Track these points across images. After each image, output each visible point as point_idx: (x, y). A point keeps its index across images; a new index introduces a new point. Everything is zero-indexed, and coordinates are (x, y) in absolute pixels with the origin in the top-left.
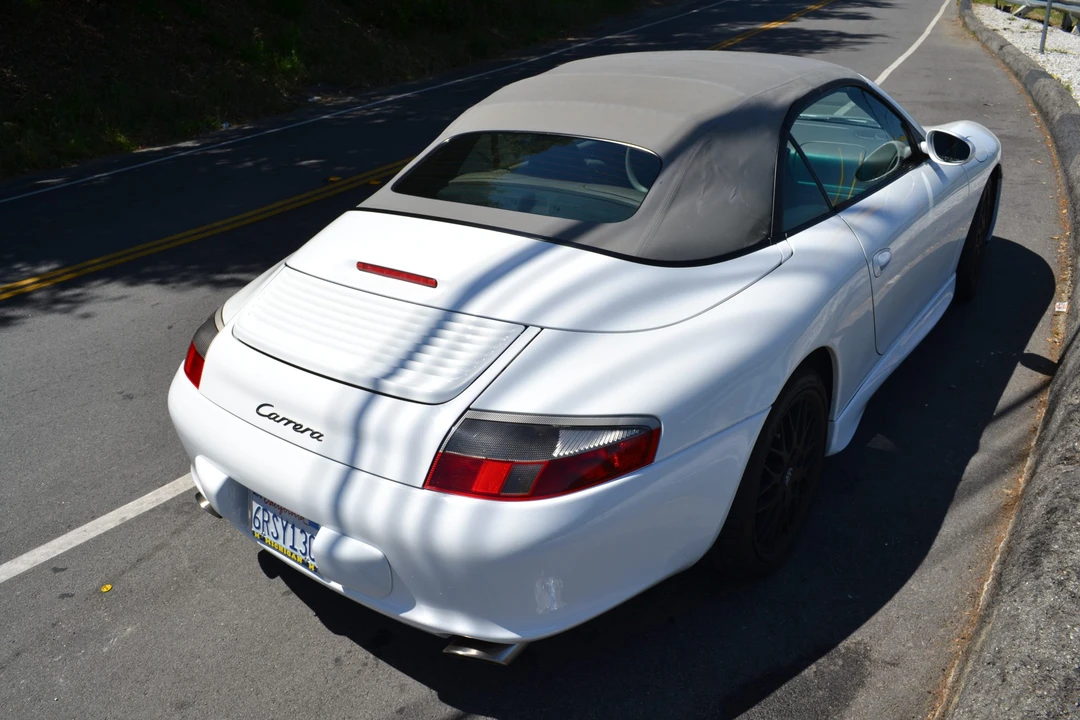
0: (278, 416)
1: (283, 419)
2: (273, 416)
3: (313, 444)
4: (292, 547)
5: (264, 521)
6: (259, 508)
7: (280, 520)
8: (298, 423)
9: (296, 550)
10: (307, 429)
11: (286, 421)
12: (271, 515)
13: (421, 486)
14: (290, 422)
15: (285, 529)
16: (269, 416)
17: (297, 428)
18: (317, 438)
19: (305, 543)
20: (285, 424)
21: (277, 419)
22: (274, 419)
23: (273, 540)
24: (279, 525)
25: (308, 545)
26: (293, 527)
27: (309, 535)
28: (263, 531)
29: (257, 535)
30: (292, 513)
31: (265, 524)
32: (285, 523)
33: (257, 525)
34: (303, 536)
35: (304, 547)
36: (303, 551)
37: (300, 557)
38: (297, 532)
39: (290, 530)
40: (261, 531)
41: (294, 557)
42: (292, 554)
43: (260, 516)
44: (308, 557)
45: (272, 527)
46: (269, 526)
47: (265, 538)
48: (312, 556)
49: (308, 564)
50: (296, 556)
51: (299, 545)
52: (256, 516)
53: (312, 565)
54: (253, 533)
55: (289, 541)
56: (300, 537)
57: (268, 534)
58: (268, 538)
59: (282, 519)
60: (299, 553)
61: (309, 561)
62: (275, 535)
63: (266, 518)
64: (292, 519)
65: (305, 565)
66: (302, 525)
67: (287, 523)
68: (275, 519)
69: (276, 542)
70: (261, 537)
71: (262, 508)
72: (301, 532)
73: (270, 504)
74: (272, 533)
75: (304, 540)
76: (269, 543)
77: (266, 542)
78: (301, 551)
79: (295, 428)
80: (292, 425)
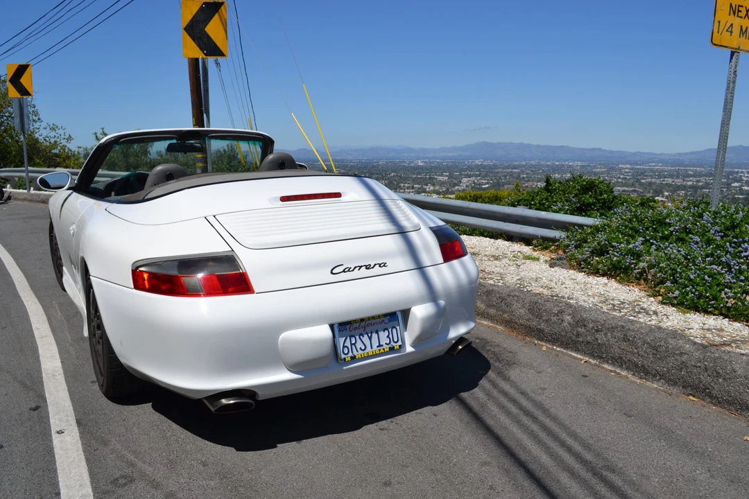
0: (351, 268)
1: (355, 267)
2: (347, 270)
3: (383, 270)
4: (380, 345)
5: (351, 344)
6: (346, 339)
7: (366, 336)
8: (367, 265)
9: (382, 345)
10: (375, 265)
11: (358, 268)
12: (357, 337)
13: (442, 262)
14: (361, 267)
15: (370, 338)
16: (344, 271)
17: (368, 267)
18: (384, 266)
19: (388, 337)
20: (359, 270)
21: (351, 270)
22: (349, 271)
23: (362, 353)
24: (366, 339)
25: (391, 336)
26: (377, 332)
27: (390, 330)
28: (352, 352)
29: (349, 359)
30: (374, 324)
31: (353, 346)
32: (370, 335)
33: (346, 352)
34: (387, 332)
35: (388, 339)
36: (388, 342)
37: (387, 348)
38: (381, 333)
39: (375, 336)
40: (350, 354)
41: (382, 351)
42: (380, 350)
43: (348, 344)
44: (392, 343)
45: (359, 345)
46: (357, 345)
47: (355, 356)
48: (396, 340)
49: (394, 347)
50: (384, 349)
51: (384, 340)
52: (344, 347)
53: (396, 346)
54: (345, 359)
55: (375, 344)
56: (383, 335)
57: (357, 351)
58: (358, 354)
59: (367, 333)
60: (385, 346)
61: (394, 344)
62: (363, 348)
63: (353, 342)
64: (375, 327)
65: (392, 350)
66: (383, 326)
67: (372, 333)
68: (361, 337)
69: (366, 351)
70: (351, 357)
71: (348, 337)
72: (384, 332)
73: (354, 330)
74: (360, 348)
75: (387, 334)
76: (360, 357)
77: (357, 357)
78: (386, 344)
79: (367, 268)
80: (364, 267)
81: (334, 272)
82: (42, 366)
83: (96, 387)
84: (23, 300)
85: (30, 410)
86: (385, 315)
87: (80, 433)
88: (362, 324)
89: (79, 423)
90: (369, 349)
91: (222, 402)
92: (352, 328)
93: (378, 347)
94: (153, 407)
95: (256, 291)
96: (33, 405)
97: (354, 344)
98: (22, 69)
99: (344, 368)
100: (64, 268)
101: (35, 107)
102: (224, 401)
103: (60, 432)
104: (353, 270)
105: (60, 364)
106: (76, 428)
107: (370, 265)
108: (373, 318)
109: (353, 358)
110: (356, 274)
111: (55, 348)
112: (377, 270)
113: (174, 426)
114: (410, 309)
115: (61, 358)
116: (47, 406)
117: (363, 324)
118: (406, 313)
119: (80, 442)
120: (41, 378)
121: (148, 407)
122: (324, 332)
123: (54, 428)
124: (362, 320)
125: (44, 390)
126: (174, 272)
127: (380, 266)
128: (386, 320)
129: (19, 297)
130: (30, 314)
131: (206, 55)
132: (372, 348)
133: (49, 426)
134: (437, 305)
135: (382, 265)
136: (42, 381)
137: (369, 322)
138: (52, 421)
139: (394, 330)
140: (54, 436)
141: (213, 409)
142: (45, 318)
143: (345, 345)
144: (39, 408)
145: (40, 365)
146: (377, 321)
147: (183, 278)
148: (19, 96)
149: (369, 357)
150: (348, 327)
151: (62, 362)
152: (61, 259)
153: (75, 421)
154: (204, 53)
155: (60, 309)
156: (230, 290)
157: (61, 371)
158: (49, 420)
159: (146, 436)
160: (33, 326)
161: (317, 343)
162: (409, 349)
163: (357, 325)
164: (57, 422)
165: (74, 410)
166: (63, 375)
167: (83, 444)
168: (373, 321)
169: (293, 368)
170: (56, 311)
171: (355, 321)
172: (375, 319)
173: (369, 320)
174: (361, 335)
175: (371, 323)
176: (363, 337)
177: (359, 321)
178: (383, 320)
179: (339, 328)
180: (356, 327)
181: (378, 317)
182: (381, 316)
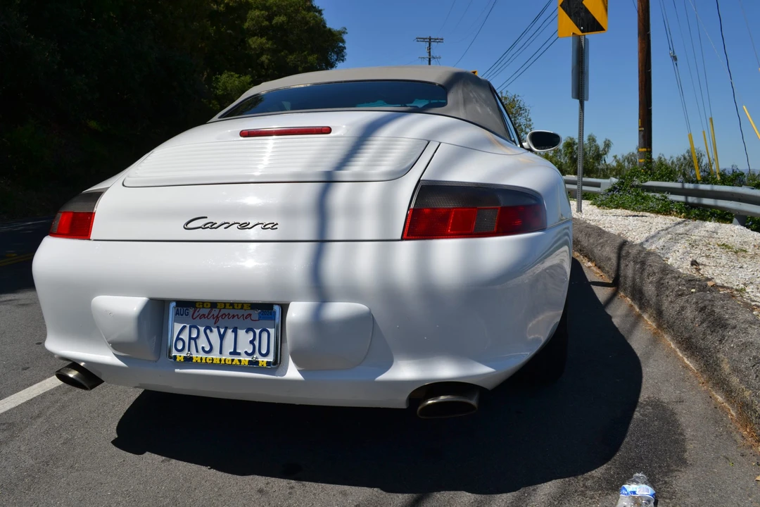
0: (215, 224)
1: (223, 224)
2: (208, 226)
4: (235, 353)
5: (190, 338)
6: (184, 327)
7: (215, 330)
8: (244, 222)
9: (239, 354)
10: (257, 224)
11: (227, 225)
12: (202, 329)
13: (399, 237)
14: (232, 224)
15: (222, 337)
16: (204, 227)
18: (271, 228)
19: (252, 342)
20: (227, 228)
21: (215, 226)
23: (204, 356)
24: (214, 336)
25: (257, 343)
26: (235, 331)
27: (258, 332)
28: (189, 350)
29: (182, 359)
30: (234, 316)
31: (193, 342)
32: (222, 331)
33: (180, 346)
34: (251, 333)
35: (252, 346)
36: (250, 351)
37: (245, 359)
38: (241, 333)
39: (230, 335)
40: (184, 354)
41: (236, 362)
42: (233, 360)
43: (185, 336)
44: (257, 355)
45: (202, 342)
46: (198, 341)
47: (192, 358)
48: (264, 352)
49: (258, 362)
50: (240, 361)
51: (244, 346)
52: (178, 339)
53: (263, 361)
54: (175, 357)
55: (229, 346)
56: (245, 337)
57: (197, 351)
58: (197, 356)
59: (218, 328)
60: (243, 356)
61: (260, 359)
62: (207, 349)
63: (194, 335)
64: (235, 322)
65: (253, 365)
66: (249, 323)
67: (226, 329)
68: (208, 331)
69: (210, 356)
70: (186, 358)
71: (188, 326)
72: (247, 332)
73: (200, 318)
74: (203, 348)
75: (251, 338)
76: (199, 361)
77: (194, 361)
78: (246, 352)
79: (240, 228)
80: (237, 225)
81: (190, 224)
86: (254, 306)
88: (213, 312)
90: (216, 353)
92: (196, 314)
93: (231, 353)
95: (92, 237)
97: (195, 339)
104: (217, 228)
107: (248, 223)
108: (232, 305)
109: (188, 360)
112: (258, 233)
114: (289, 303)
117: (215, 312)
124: (214, 305)
127: (264, 228)
128: (255, 314)
131: (583, 31)
132: (221, 353)
135: (268, 227)
137: (226, 311)
139: (265, 335)
143: (180, 337)
146: (240, 312)
149: (212, 365)
150: (191, 311)
154: (580, 29)
162: (292, 373)
163: (205, 311)
168: (232, 312)
171: (203, 303)
172: (234, 308)
173: (224, 308)
174: (208, 328)
175: (229, 314)
176: (211, 331)
177: (209, 306)
178: (250, 315)
179: (178, 310)
180: (204, 315)
181: (240, 307)
182: (245, 306)
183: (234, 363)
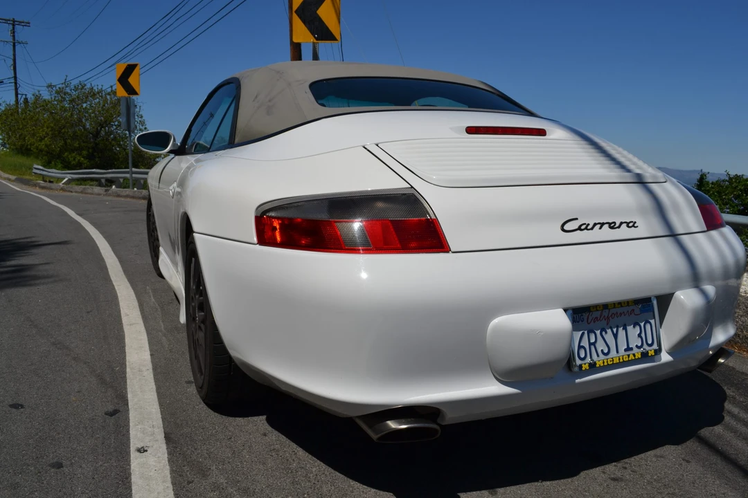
0: (588, 224)
1: (595, 224)
2: (583, 227)
3: (632, 233)
4: (628, 349)
5: (590, 344)
6: (583, 334)
7: (609, 331)
8: (610, 222)
9: (632, 349)
10: (621, 223)
11: (599, 226)
12: (598, 332)
14: (602, 225)
15: (616, 336)
16: (579, 229)
17: (612, 226)
18: (633, 226)
19: (639, 335)
20: (600, 228)
21: (589, 227)
22: (586, 229)
23: (605, 358)
24: (609, 336)
25: (643, 335)
26: (625, 328)
27: (642, 324)
28: (591, 357)
29: (585, 367)
30: (621, 314)
31: (593, 348)
32: (615, 330)
33: (582, 355)
34: (638, 328)
35: (640, 339)
36: (639, 345)
37: (638, 353)
38: (630, 328)
39: (621, 333)
40: (588, 360)
41: (632, 357)
42: (629, 356)
43: (585, 343)
44: (645, 346)
45: (601, 346)
46: (597, 345)
47: (595, 363)
48: (650, 342)
49: (648, 352)
50: (634, 355)
51: (635, 342)
52: (580, 347)
53: (651, 351)
54: (581, 366)
55: (622, 346)
56: (633, 331)
57: (598, 356)
58: (600, 360)
59: (611, 327)
60: (635, 350)
61: (648, 348)
62: (606, 351)
63: (593, 340)
64: (623, 319)
65: (645, 356)
66: (633, 318)
67: (618, 327)
68: (604, 333)
69: (610, 356)
70: (590, 364)
71: (586, 332)
72: (634, 327)
73: (594, 322)
74: (602, 351)
75: (639, 332)
76: (602, 365)
77: (598, 366)
78: (637, 346)
79: (612, 228)
80: (607, 225)
81: (567, 227)
82: (127, 358)
83: (193, 389)
84: (114, 284)
85: (106, 414)
86: (637, 302)
87: (169, 454)
88: (604, 313)
89: (168, 438)
90: (613, 353)
91: (387, 425)
92: (590, 318)
93: (626, 350)
94: (269, 421)
95: (453, 250)
96: (110, 408)
98: (130, 69)
99: (578, 381)
100: (161, 249)
101: (142, 117)
102: (393, 425)
103: (142, 450)
104: (592, 229)
105: (149, 357)
106: (164, 446)
107: (615, 223)
108: (620, 304)
109: (593, 366)
110: (596, 234)
111: (144, 337)
112: (624, 232)
113: (301, 452)
114: (673, 294)
115: (151, 350)
116: (128, 410)
117: (606, 313)
118: (665, 300)
119: (168, 467)
120: (124, 373)
121: (260, 421)
122: (559, 320)
123: (134, 443)
124: (605, 306)
125: (126, 388)
126: (323, 216)
127: (628, 226)
128: (637, 308)
129: (111, 281)
130: (120, 299)
131: (317, 39)
132: (617, 352)
133: (128, 439)
134: (703, 293)
135: (631, 225)
136: (125, 377)
137: (614, 311)
138: (132, 432)
139: (648, 326)
140: (134, 455)
141: (374, 437)
142: (136, 304)
143: (582, 344)
144: (118, 412)
145: (125, 356)
146: (625, 309)
147: (338, 224)
148: (126, 95)
149: (614, 366)
150: (585, 316)
151: (151, 355)
152: (158, 240)
153: (163, 435)
154: (315, 37)
155: (153, 295)
156: (413, 245)
157: (150, 366)
158: (128, 431)
159: (261, 467)
160: (122, 312)
161: (549, 336)
162: (665, 357)
163: (597, 314)
164: (140, 435)
165: (163, 419)
166: (151, 370)
167: (172, 472)
168: (620, 310)
169: (504, 377)
170: (150, 296)
171: (595, 307)
172: (622, 306)
173: (614, 307)
174: (603, 330)
175: (617, 313)
176: (606, 333)
177: (601, 308)
178: (633, 310)
179: (574, 318)
180: (596, 318)
181: (626, 304)
182: (630, 303)
183: (630, 359)
